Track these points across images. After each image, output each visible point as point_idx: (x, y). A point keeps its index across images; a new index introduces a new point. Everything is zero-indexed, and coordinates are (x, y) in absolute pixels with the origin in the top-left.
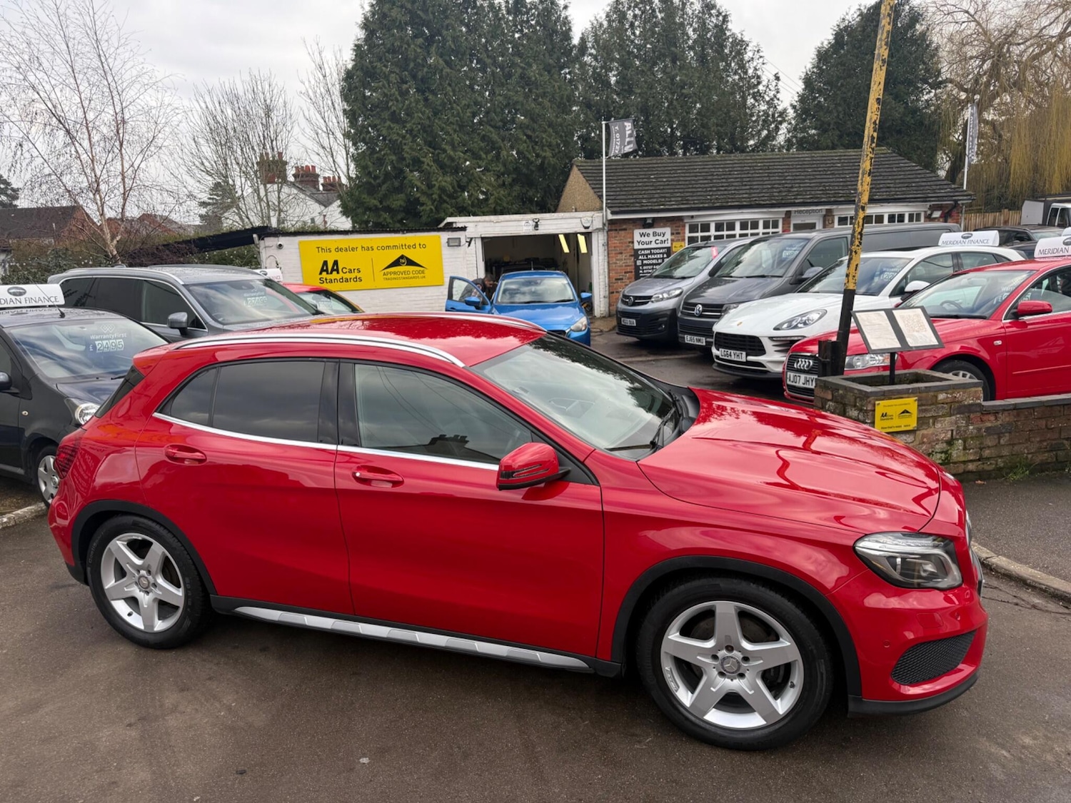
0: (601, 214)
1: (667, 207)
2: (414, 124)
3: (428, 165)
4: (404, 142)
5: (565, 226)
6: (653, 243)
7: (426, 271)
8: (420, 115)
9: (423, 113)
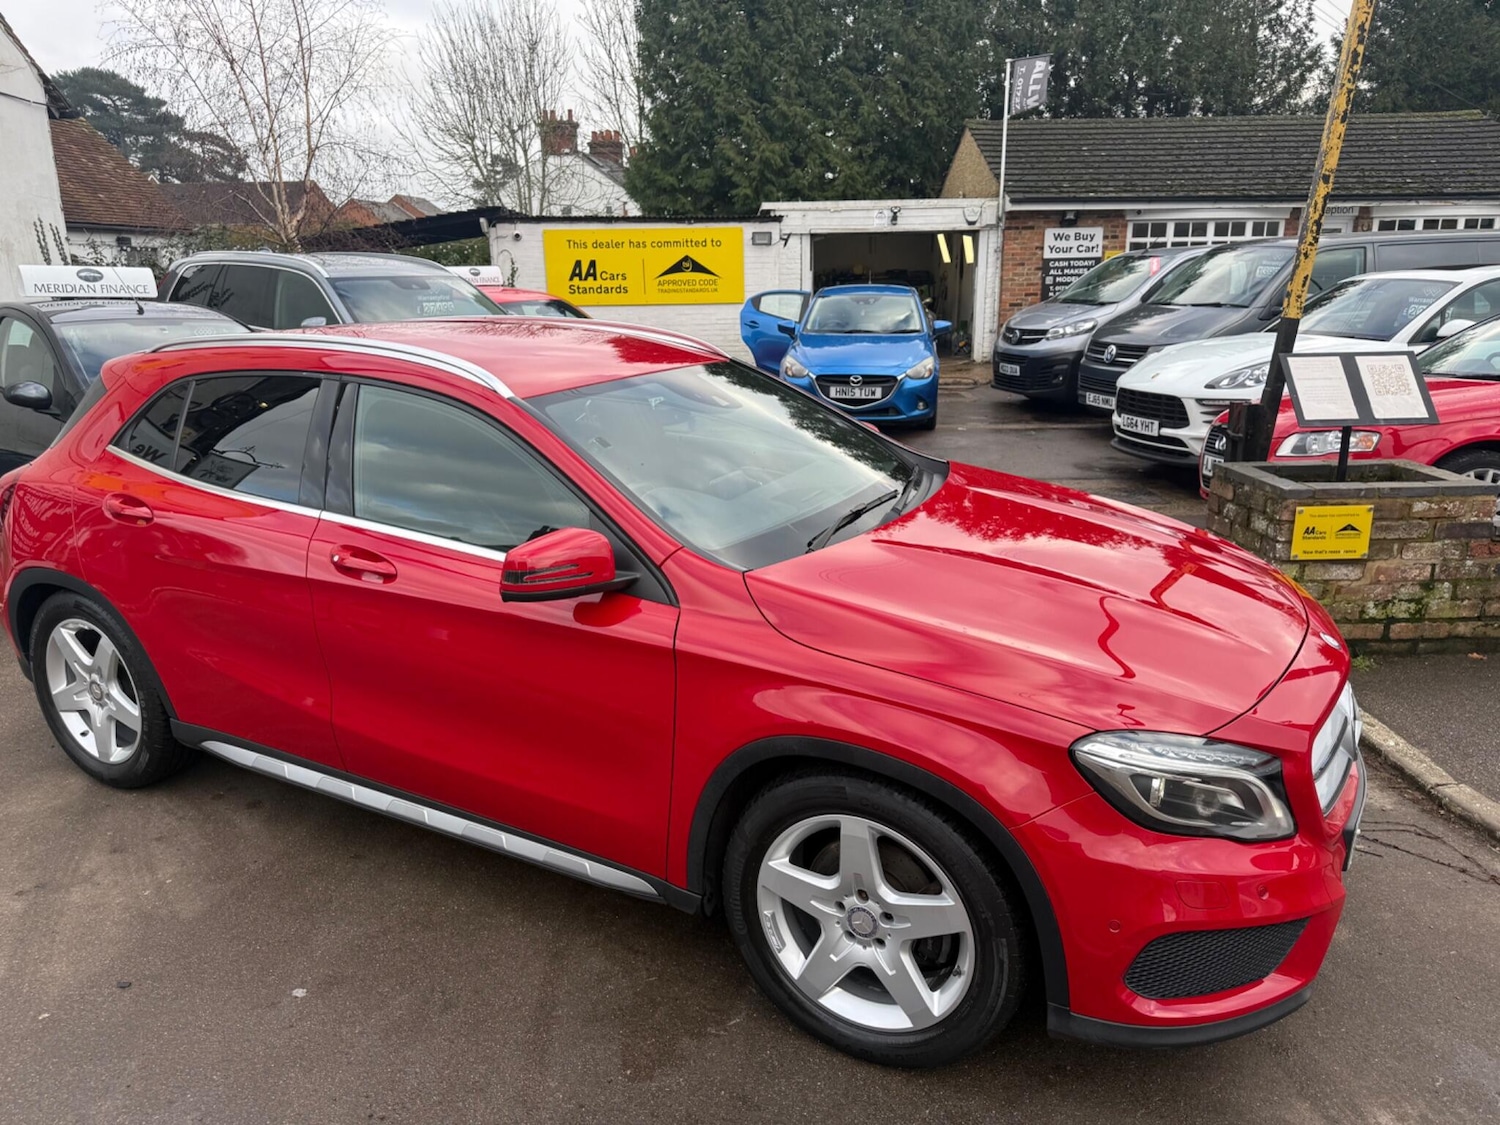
0: (995, 203)
1: (1099, 195)
2: (732, 64)
3: (748, 125)
4: (716, 90)
5: (939, 220)
6: (1074, 250)
7: (719, 281)
8: (742, 50)
9: (747, 48)
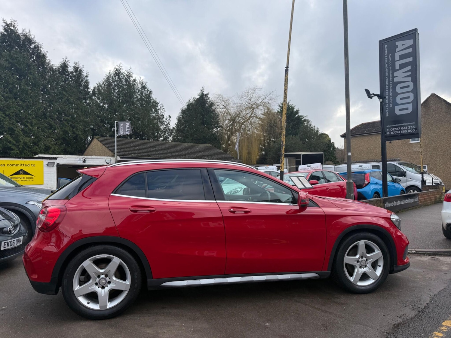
0: (114, 158)
2: (11, 112)
3: (18, 131)
4: (4, 120)
5: (98, 162)
7: (34, 178)
8: (15, 109)
9: (17, 108)
